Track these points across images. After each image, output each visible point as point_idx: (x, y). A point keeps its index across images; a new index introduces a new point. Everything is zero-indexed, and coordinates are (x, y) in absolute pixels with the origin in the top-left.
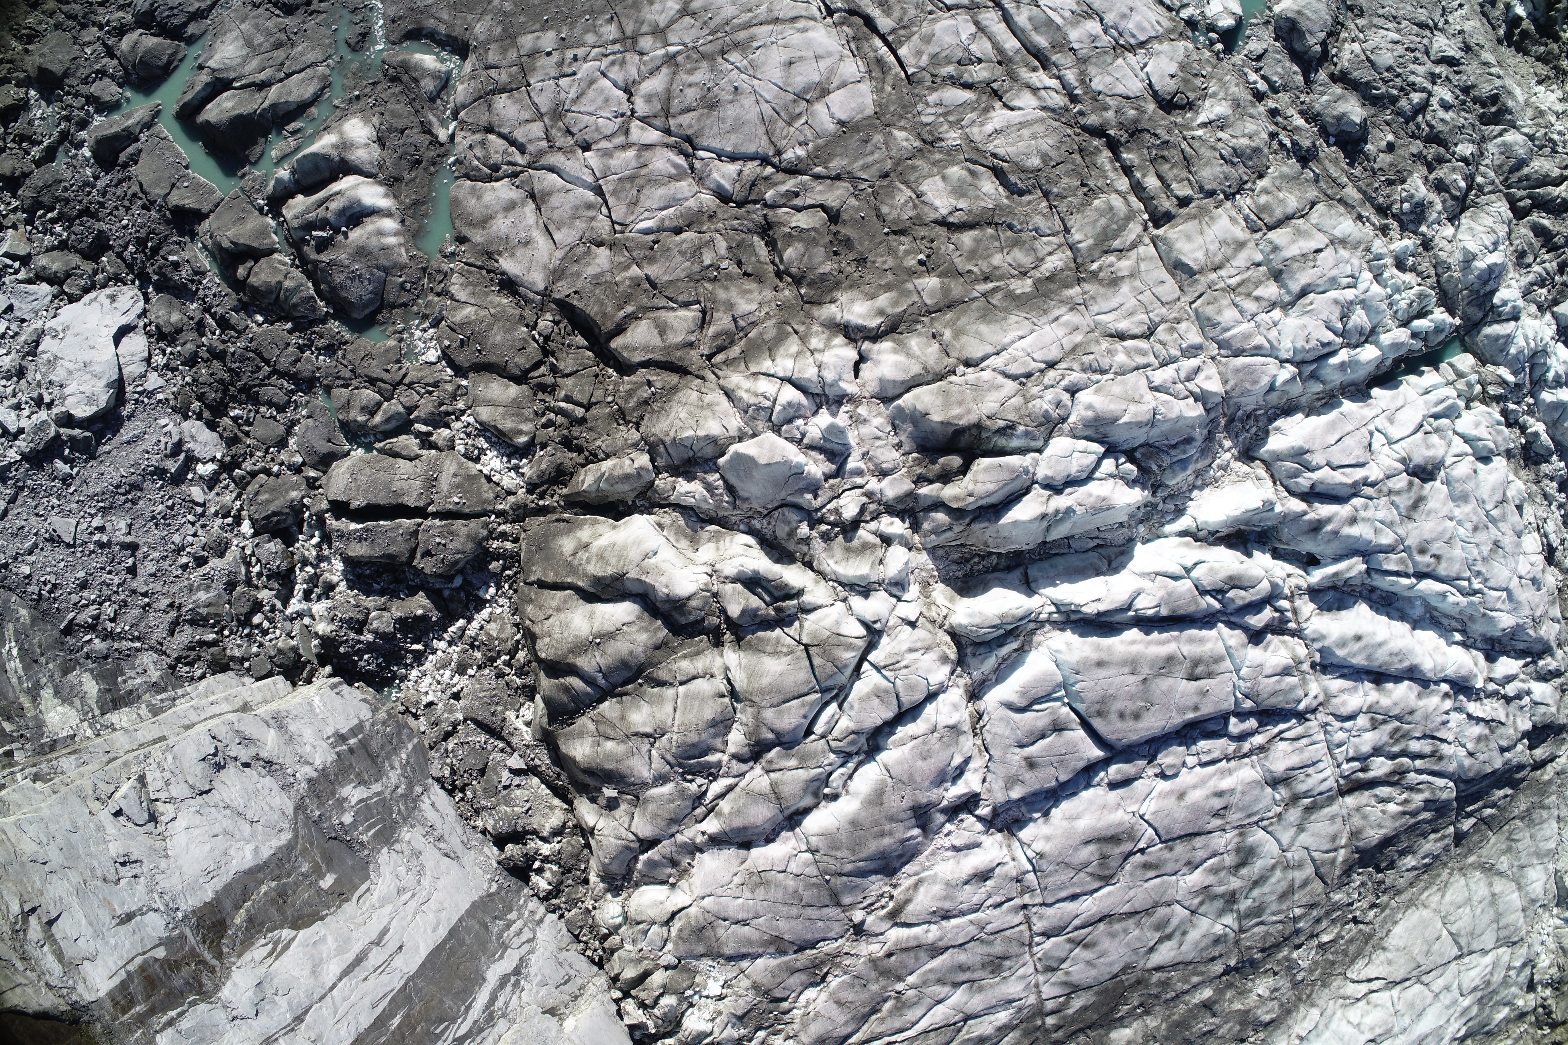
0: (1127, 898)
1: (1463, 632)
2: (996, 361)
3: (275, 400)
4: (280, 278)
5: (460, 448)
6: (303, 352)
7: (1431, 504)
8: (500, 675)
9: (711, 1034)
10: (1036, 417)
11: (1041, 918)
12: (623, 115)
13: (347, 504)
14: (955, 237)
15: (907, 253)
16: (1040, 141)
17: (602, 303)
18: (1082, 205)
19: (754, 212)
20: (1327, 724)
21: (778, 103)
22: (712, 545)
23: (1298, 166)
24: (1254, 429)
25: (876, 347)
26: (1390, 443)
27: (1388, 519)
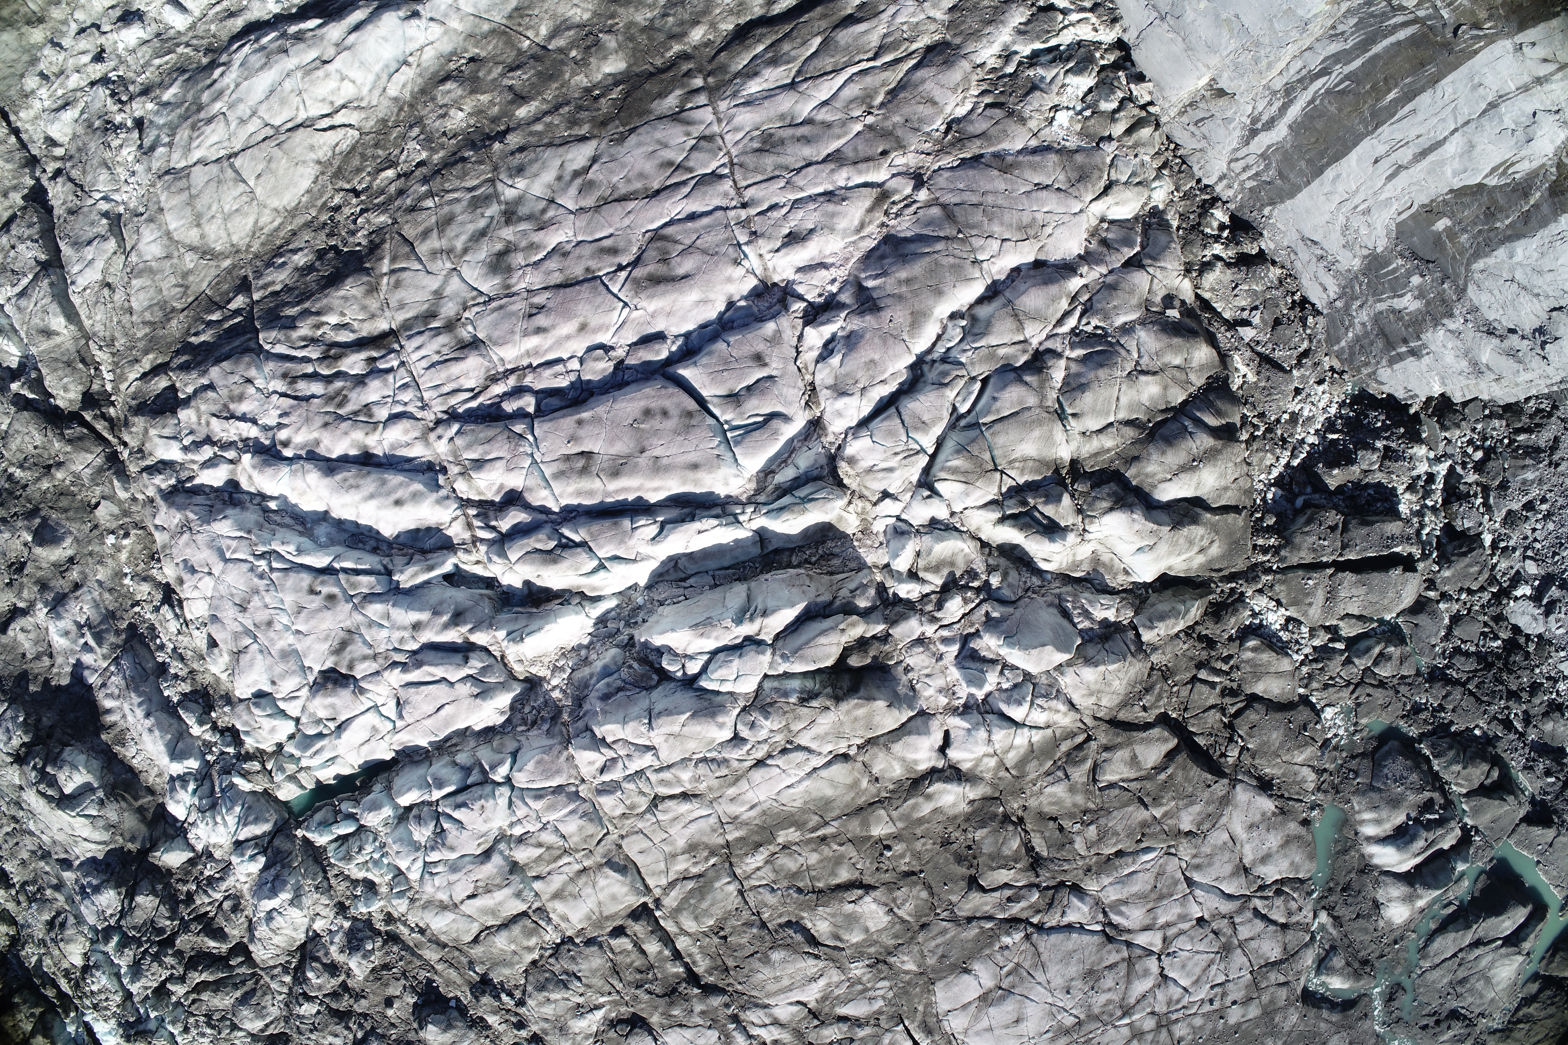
0: (632, 216)
1: (266, 511)
2: (817, 762)
3: (1463, 659)
4: (1464, 773)
5: (1305, 630)
6: (1440, 706)
7: (325, 647)
8: (1261, 415)
9: (1067, 72)
10: (777, 712)
11: (726, 195)
12: (1168, 954)
13: (1405, 570)
14: (857, 875)
15: (902, 856)
16: (771, 976)
17: (1187, 779)
18: (726, 919)
19: (1048, 879)
20: (422, 408)
21: (1030, 984)
22: (1079, 558)
23: (491, 976)
24: (527, 709)
25: (932, 764)
26: (376, 707)
27: (375, 630)
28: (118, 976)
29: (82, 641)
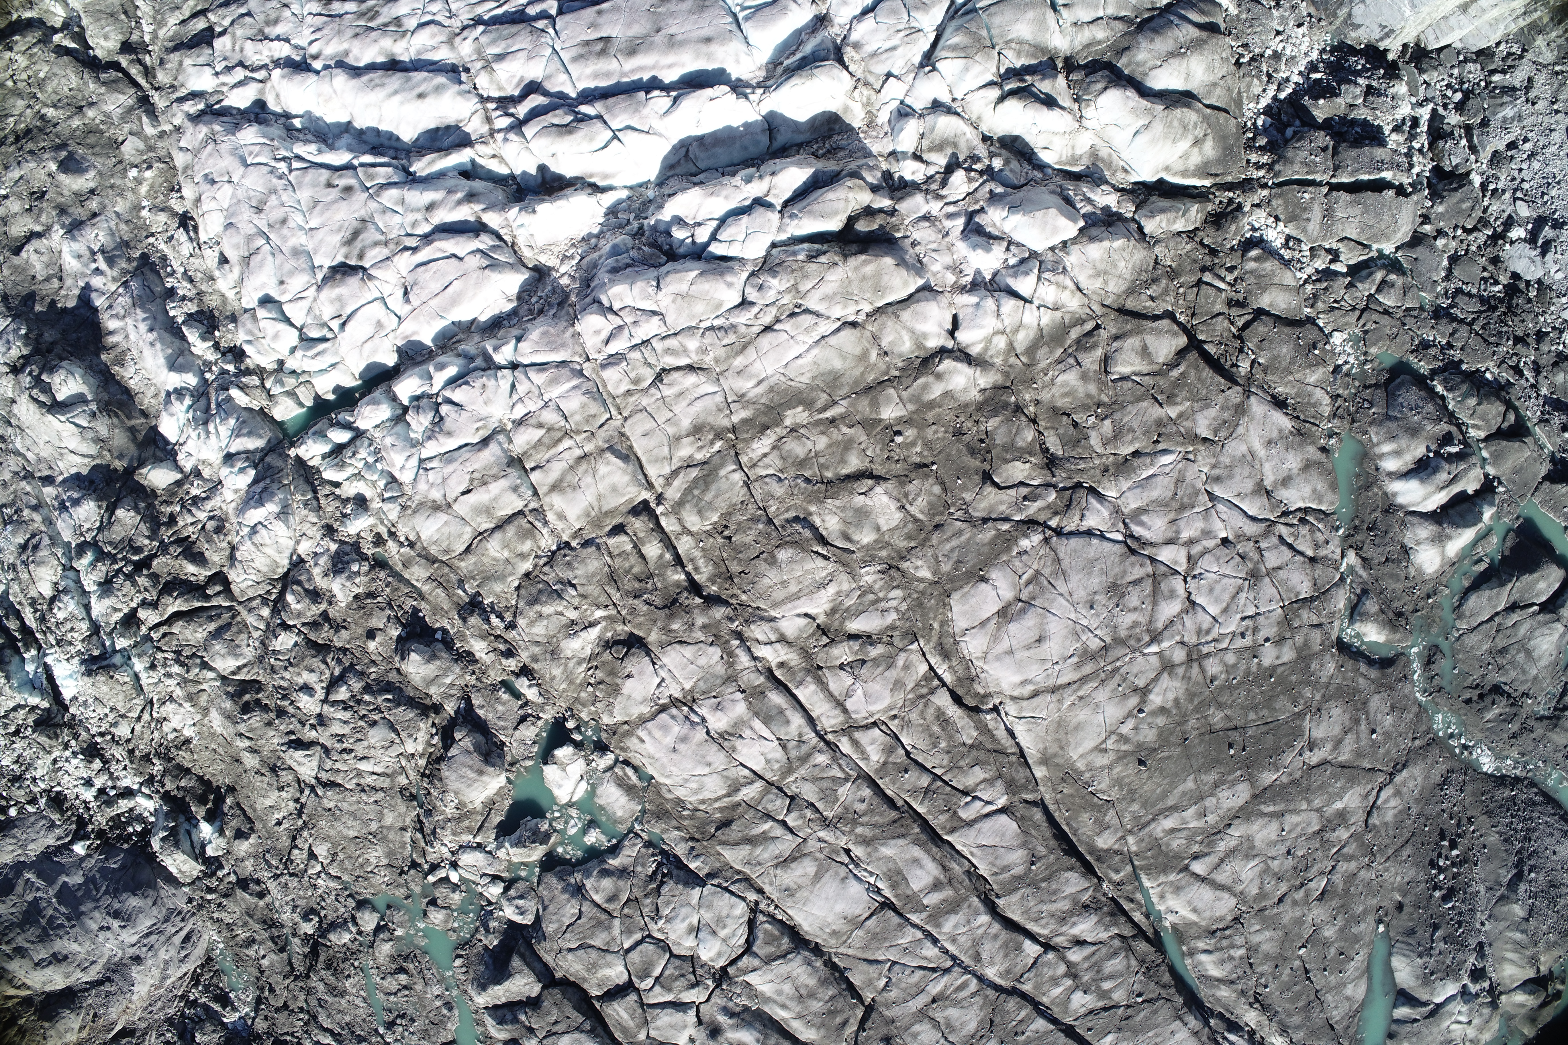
1: (290, 130)
2: (826, 327)
3: (1466, 299)
4: (1480, 409)
5: (1305, 248)
6: (1448, 343)
7: (337, 238)
8: (1245, 46)
10: (785, 270)
12: (1194, 577)
13: (1397, 197)
14: (866, 464)
15: (913, 444)
16: (778, 580)
17: (1200, 380)
18: (730, 514)
19: (1065, 479)
20: (450, 17)
21: (1051, 594)
22: (1078, 152)
23: (482, 595)
24: (534, 299)
25: (941, 342)
26: (383, 299)
27: (389, 214)
28: (87, 608)
29: (94, 266)
